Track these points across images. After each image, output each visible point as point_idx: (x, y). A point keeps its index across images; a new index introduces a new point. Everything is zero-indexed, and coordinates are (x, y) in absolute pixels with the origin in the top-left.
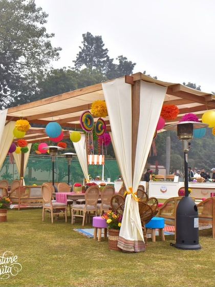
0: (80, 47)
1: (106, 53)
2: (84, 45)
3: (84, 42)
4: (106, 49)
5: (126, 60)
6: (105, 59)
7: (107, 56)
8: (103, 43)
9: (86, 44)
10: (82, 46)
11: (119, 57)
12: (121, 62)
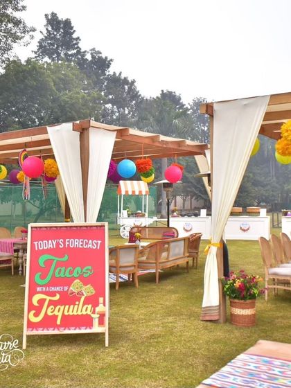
0: (41, 32)
1: (77, 44)
2: (47, 29)
3: (47, 25)
4: (78, 38)
5: (100, 55)
6: (75, 51)
7: (78, 47)
8: (74, 29)
9: (50, 28)
10: (45, 32)
11: (91, 50)
12: (93, 57)
